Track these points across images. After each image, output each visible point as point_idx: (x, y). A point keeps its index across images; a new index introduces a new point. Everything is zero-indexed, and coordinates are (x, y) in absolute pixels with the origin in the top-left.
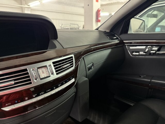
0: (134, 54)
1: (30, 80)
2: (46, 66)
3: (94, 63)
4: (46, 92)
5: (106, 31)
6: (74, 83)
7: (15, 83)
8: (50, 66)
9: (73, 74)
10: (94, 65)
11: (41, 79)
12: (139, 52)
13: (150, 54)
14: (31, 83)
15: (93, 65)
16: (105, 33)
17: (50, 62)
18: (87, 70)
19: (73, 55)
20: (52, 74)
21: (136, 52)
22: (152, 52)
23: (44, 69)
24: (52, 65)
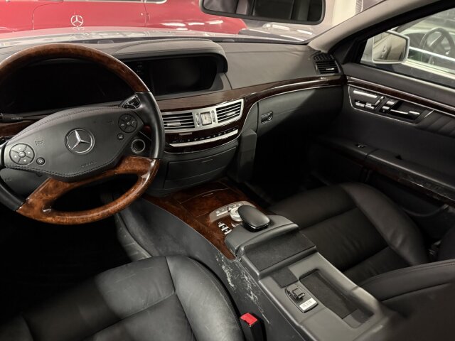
0: (358, 104)
1: (193, 124)
2: (209, 113)
3: (274, 112)
4: (205, 139)
5: (320, 51)
6: (236, 135)
7: (182, 125)
8: (213, 112)
9: (237, 125)
10: (274, 116)
11: (203, 125)
12: (365, 103)
13: (381, 111)
14: (194, 127)
15: (272, 115)
16: (317, 55)
17: (214, 108)
18: (260, 121)
19: (242, 100)
20: (214, 121)
21: (361, 102)
22: (384, 107)
23: (207, 115)
24: (215, 112)
